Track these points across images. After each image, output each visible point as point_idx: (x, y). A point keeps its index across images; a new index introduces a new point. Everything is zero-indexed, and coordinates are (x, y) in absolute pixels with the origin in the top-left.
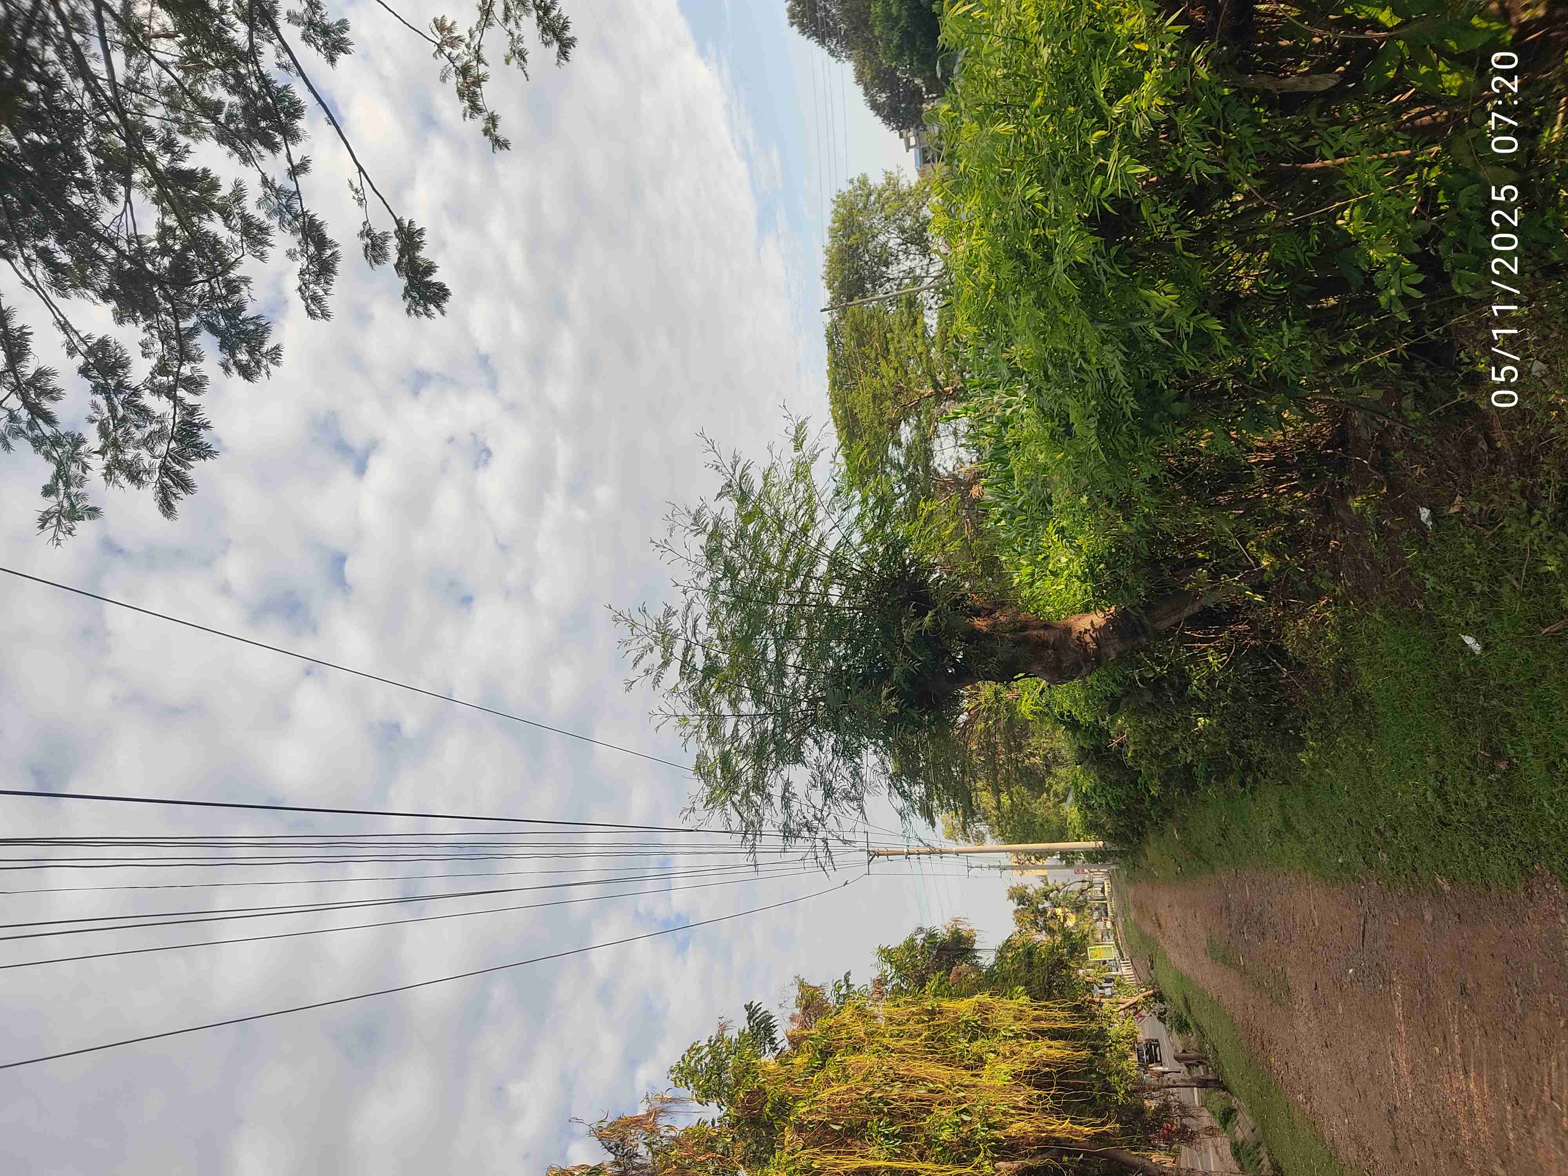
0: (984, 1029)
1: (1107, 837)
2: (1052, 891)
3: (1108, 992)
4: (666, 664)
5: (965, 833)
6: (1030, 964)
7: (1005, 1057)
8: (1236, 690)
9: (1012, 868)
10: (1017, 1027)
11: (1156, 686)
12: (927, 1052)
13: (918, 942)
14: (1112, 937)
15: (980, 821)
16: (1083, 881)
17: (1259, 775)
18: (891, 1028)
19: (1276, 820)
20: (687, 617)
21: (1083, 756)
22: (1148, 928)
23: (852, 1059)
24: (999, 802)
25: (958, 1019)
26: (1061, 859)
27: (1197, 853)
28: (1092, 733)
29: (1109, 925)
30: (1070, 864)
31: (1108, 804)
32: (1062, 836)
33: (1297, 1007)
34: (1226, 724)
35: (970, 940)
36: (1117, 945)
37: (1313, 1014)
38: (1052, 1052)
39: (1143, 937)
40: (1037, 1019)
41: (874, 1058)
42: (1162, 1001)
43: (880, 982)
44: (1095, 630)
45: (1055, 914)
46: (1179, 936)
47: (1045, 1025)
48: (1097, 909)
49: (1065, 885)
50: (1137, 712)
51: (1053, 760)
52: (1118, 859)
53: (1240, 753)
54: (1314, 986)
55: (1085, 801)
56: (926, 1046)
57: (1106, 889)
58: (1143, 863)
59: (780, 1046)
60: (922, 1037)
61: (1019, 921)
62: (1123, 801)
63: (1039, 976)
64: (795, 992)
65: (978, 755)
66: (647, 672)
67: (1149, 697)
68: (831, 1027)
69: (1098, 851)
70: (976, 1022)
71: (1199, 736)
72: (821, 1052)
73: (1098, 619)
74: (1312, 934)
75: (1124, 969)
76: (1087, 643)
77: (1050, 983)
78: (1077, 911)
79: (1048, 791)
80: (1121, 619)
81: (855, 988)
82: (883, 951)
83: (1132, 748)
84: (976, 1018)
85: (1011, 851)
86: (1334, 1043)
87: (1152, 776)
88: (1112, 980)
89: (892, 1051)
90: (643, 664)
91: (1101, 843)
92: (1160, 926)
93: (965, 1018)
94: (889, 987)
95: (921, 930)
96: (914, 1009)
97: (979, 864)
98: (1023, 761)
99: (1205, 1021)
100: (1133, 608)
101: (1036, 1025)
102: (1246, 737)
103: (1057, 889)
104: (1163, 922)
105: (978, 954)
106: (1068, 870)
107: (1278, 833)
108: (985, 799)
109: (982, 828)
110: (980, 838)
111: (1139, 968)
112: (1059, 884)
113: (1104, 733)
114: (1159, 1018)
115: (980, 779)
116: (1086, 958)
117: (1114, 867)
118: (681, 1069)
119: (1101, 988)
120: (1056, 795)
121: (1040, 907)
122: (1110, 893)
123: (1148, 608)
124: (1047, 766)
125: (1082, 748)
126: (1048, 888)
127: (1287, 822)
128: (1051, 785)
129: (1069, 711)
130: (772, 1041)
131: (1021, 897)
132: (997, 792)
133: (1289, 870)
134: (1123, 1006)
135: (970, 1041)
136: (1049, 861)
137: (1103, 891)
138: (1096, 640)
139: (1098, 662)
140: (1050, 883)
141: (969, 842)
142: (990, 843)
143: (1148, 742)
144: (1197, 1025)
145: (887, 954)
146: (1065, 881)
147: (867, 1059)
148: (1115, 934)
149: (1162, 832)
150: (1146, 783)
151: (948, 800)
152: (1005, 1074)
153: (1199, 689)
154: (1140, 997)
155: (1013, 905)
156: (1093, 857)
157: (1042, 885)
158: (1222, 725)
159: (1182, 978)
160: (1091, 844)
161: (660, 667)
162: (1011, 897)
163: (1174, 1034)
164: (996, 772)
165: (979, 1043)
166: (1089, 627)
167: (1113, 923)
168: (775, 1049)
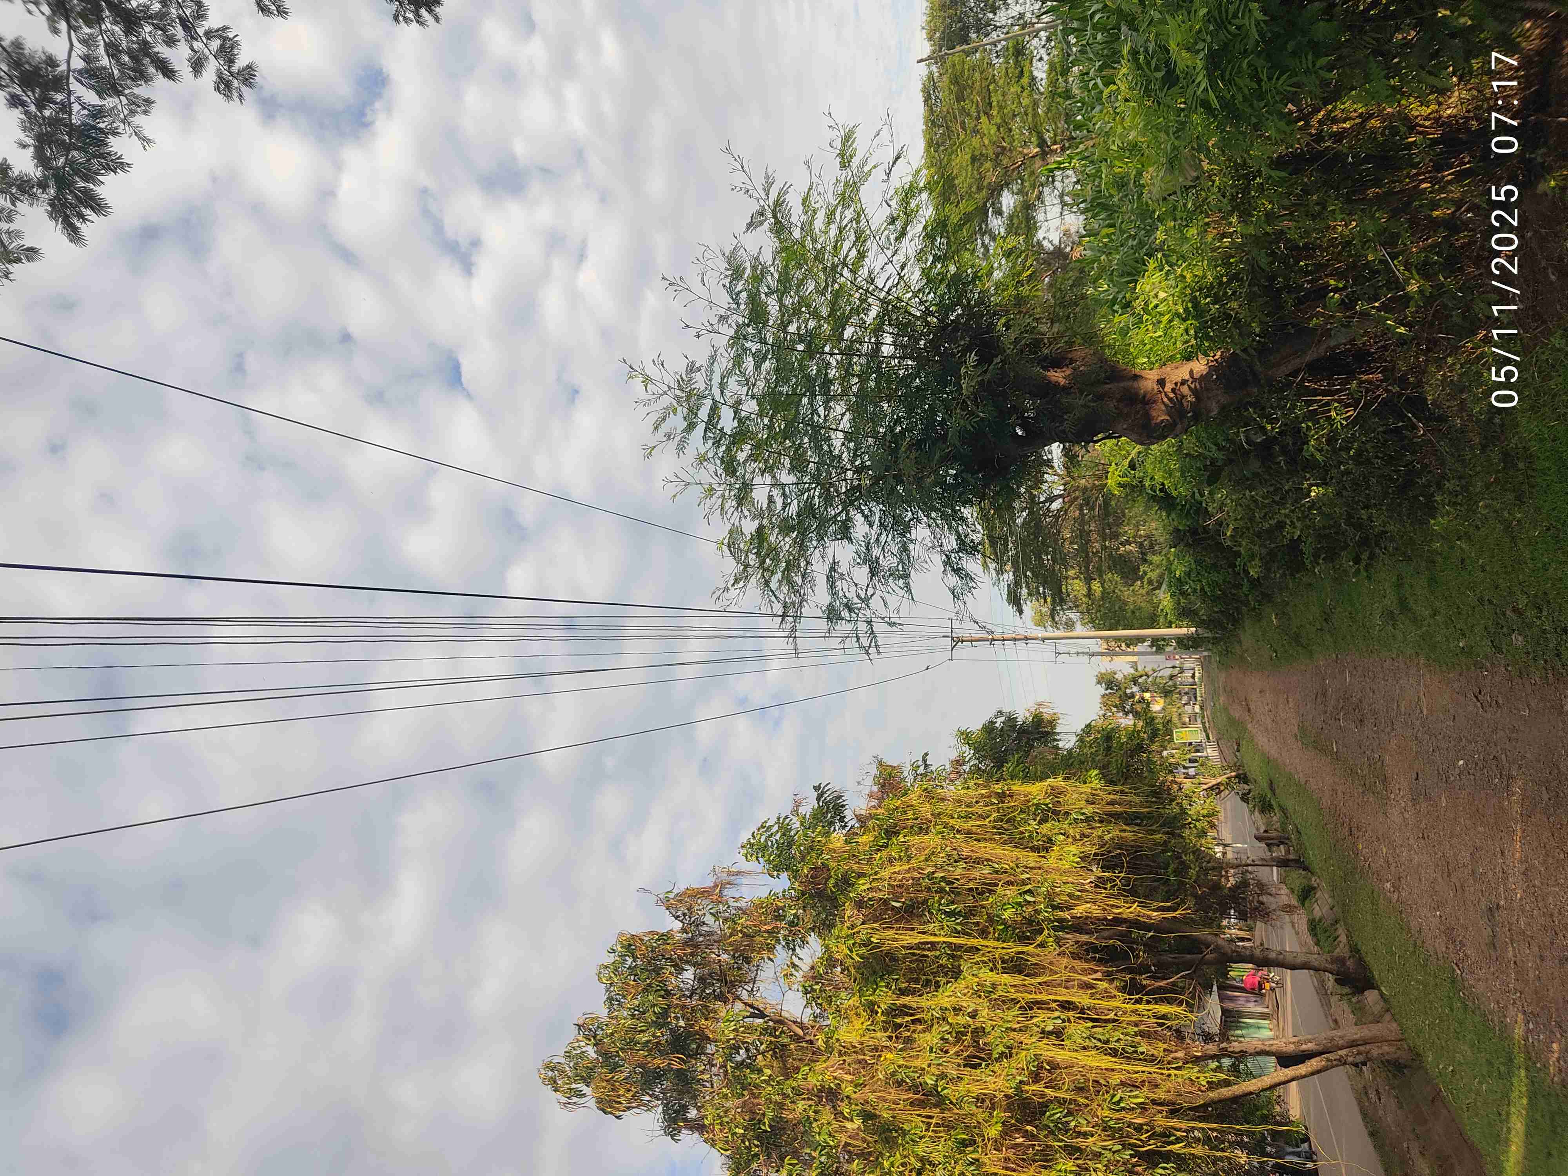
0: (1055, 813)
1: (1200, 624)
2: (1141, 676)
3: (1192, 772)
4: (691, 426)
5: (1053, 619)
6: (1109, 748)
7: (1074, 838)
8: (1359, 453)
9: (1102, 654)
10: (1089, 810)
11: (1265, 450)
12: (996, 834)
13: (997, 725)
14: (1199, 720)
15: (1070, 608)
16: (1174, 667)
17: (1377, 551)
18: (959, 810)
19: (1391, 601)
20: (712, 372)
21: (1178, 538)
22: (1237, 713)
23: (915, 840)
24: (1090, 589)
25: (1029, 802)
26: (1151, 646)
27: (1296, 639)
28: (1188, 511)
29: (1197, 709)
30: (1160, 650)
31: (1202, 589)
32: (1152, 622)
33: (1392, 796)
34: (1345, 493)
35: (1052, 723)
36: (1204, 727)
37: (1410, 804)
38: (1124, 834)
39: (1232, 721)
40: (1111, 803)
41: (938, 839)
42: (1246, 783)
43: (959, 762)
44: (1194, 380)
45: (1143, 698)
46: (1269, 721)
47: (1118, 808)
48: (1186, 693)
49: (1154, 671)
50: (1241, 483)
51: (1147, 548)
52: (1210, 646)
53: (1359, 526)
54: (1414, 776)
55: (1178, 587)
56: (994, 827)
57: (1197, 675)
58: (1237, 649)
59: (849, 825)
60: (991, 818)
61: (1105, 704)
62: (1219, 586)
63: (1117, 760)
64: (874, 771)
65: (1071, 543)
66: (668, 436)
67: (1255, 465)
68: (897, 808)
69: (1189, 637)
70: (1046, 805)
71: (1310, 508)
72: (887, 831)
73: (1200, 366)
74: (1418, 723)
75: (1209, 751)
76: (1183, 397)
77: (1128, 767)
78: (1166, 696)
79: (1141, 578)
80: (1229, 367)
81: (933, 768)
82: (962, 733)
83: (1231, 527)
84: (1048, 801)
85: (1101, 638)
86: (1432, 836)
87: (1252, 557)
88: (1195, 761)
89: (958, 831)
90: (665, 428)
91: (1193, 629)
92: (1249, 710)
93: (1035, 801)
94: (966, 768)
95: (1000, 713)
96: (983, 792)
97: (1067, 650)
98: (1118, 548)
99: (1290, 804)
100: (1245, 350)
101: (1109, 808)
102: (1366, 507)
103: (1147, 675)
104: (1252, 707)
105: (1057, 737)
106: (1158, 657)
107: (1391, 616)
108: (1076, 587)
109: (1072, 616)
110: (1070, 625)
111: (1225, 749)
112: (1148, 669)
113: (1200, 511)
114: (1242, 799)
115: (1072, 567)
116: (1171, 740)
117: (1206, 653)
118: (752, 845)
119: (1185, 768)
120: (1150, 582)
121: (1128, 691)
122: (1201, 678)
123: (1263, 350)
124: (1142, 553)
125: (1177, 530)
126: (1138, 674)
127: (1402, 602)
128: (1145, 573)
129: (1163, 484)
130: (842, 819)
131: (1109, 682)
132: (1088, 580)
133: (1398, 656)
134: (1205, 787)
135: (1040, 823)
136: (1140, 648)
137: (1193, 677)
138: (1194, 391)
139: (1196, 418)
140: (1140, 669)
141: (1058, 629)
142: (1080, 630)
143: (1252, 519)
144: (1280, 806)
145: (965, 736)
146: (1156, 667)
147: (932, 840)
148: (1203, 717)
149: (1259, 618)
150: (1245, 564)
151: (1037, 588)
152: (1074, 855)
153: (1317, 449)
154: (1222, 779)
155: (1101, 690)
156: (1186, 644)
157: (1132, 671)
158: (1339, 494)
159: (1268, 761)
160: (1184, 631)
161: (684, 431)
162: (1099, 683)
163: (1256, 813)
164: (1087, 561)
165: (1049, 825)
166: (1187, 377)
167: (1201, 708)
168: (844, 827)
